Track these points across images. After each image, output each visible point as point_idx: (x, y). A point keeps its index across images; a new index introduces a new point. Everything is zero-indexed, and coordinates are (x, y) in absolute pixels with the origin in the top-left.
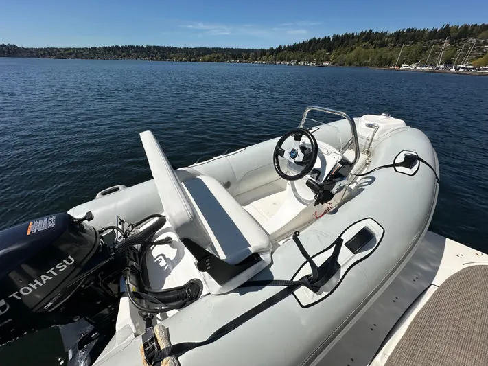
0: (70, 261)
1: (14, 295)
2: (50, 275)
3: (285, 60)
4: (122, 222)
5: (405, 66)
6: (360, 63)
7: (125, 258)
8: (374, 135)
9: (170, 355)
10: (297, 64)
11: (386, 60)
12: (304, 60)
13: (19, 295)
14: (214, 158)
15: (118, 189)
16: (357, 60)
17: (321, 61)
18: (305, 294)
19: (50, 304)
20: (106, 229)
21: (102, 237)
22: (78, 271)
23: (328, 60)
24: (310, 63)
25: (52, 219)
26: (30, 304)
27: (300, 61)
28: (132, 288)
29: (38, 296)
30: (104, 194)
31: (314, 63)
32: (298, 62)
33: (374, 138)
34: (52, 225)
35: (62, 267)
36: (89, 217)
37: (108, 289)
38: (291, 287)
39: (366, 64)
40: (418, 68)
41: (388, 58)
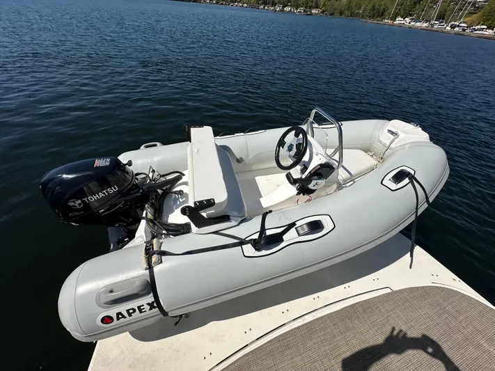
0: (115, 189)
1: (85, 199)
2: (104, 193)
3: (269, 4)
4: (153, 171)
5: (399, 20)
6: (352, 13)
7: (149, 197)
8: (391, 143)
9: (158, 254)
10: (282, 11)
11: (378, 12)
12: (291, 6)
13: (88, 200)
14: (236, 135)
15: (156, 145)
16: (348, 9)
17: (310, 8)
18: (249, 249)
19: (102, 210)
20: (141, 174)
21: (136, 179)
22: (119, 196)
23: (317, 7)
24: (297, 9)
25: (108, 160)
26: (92, 207)
27: (287, 6)
28: (150, 216)
29: (96, 204)
30: (147, 147)
31: (301, 9)
32: (284, 7)
33: (392, 146)
34: (108, 164)
35: (111, 191)
36: (130, 163)
37: (136, 212)
38: (242, 243)
39: (358, 15)
40: (412, 23)
41: (382, 8)
